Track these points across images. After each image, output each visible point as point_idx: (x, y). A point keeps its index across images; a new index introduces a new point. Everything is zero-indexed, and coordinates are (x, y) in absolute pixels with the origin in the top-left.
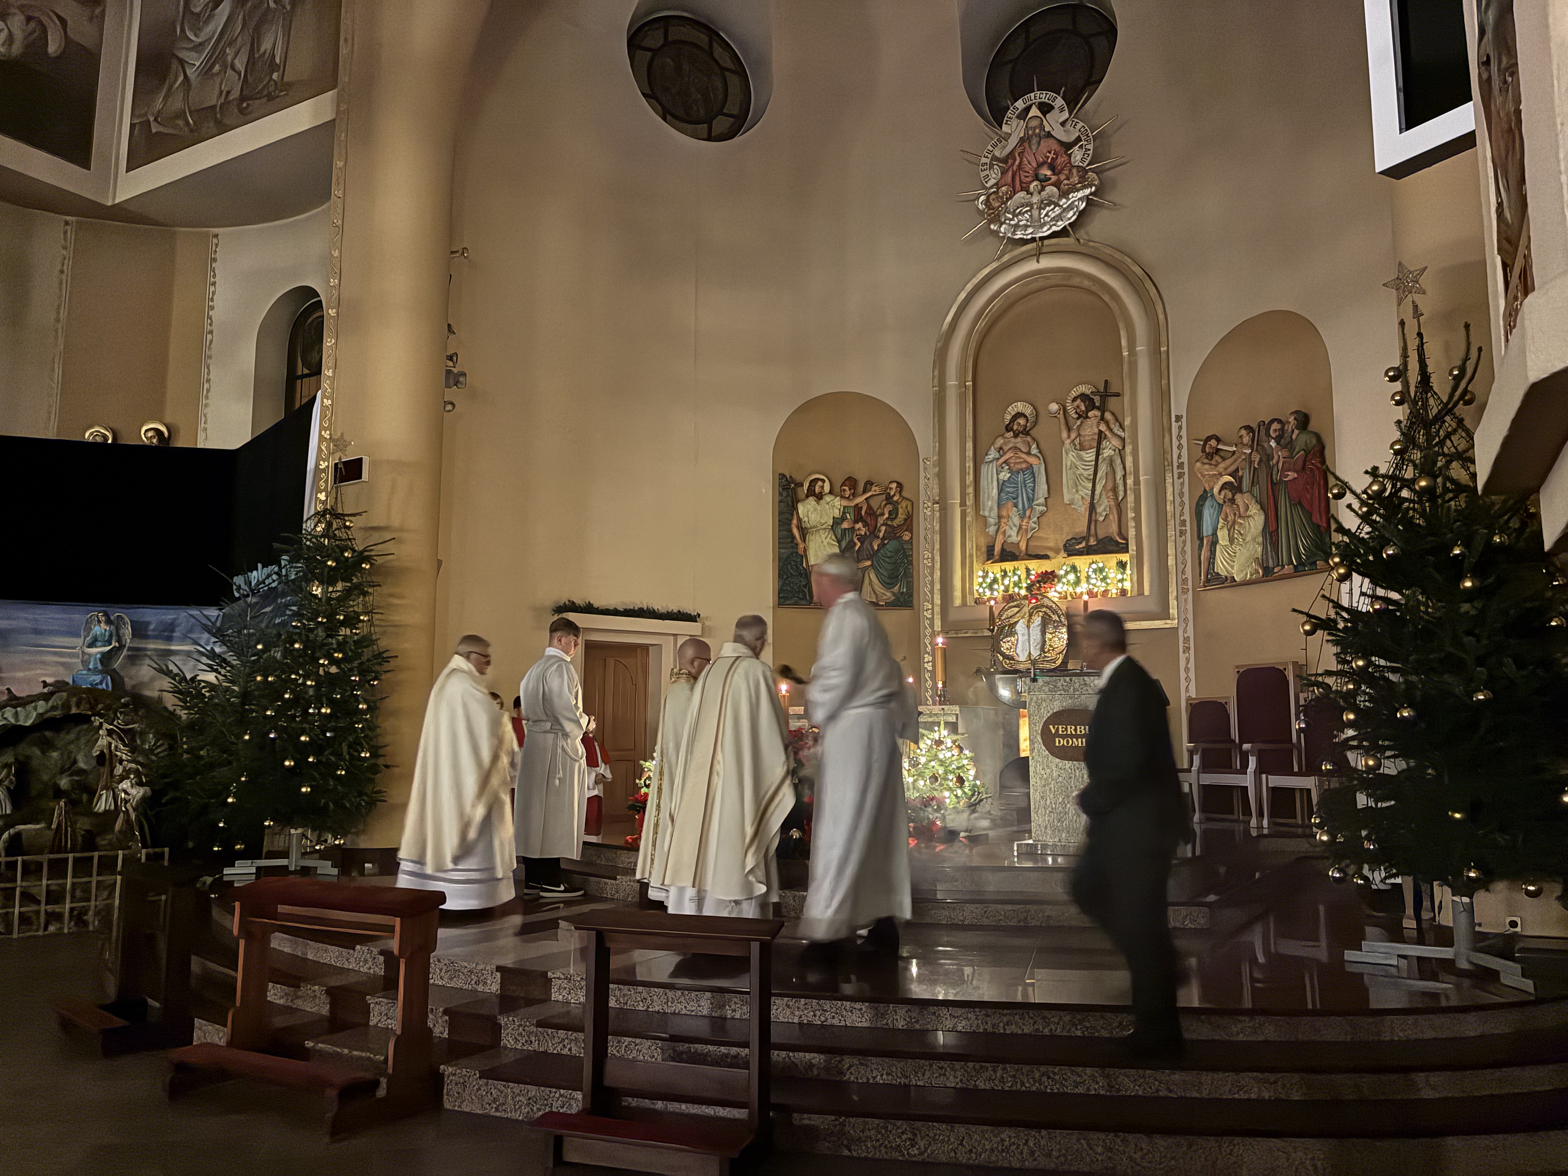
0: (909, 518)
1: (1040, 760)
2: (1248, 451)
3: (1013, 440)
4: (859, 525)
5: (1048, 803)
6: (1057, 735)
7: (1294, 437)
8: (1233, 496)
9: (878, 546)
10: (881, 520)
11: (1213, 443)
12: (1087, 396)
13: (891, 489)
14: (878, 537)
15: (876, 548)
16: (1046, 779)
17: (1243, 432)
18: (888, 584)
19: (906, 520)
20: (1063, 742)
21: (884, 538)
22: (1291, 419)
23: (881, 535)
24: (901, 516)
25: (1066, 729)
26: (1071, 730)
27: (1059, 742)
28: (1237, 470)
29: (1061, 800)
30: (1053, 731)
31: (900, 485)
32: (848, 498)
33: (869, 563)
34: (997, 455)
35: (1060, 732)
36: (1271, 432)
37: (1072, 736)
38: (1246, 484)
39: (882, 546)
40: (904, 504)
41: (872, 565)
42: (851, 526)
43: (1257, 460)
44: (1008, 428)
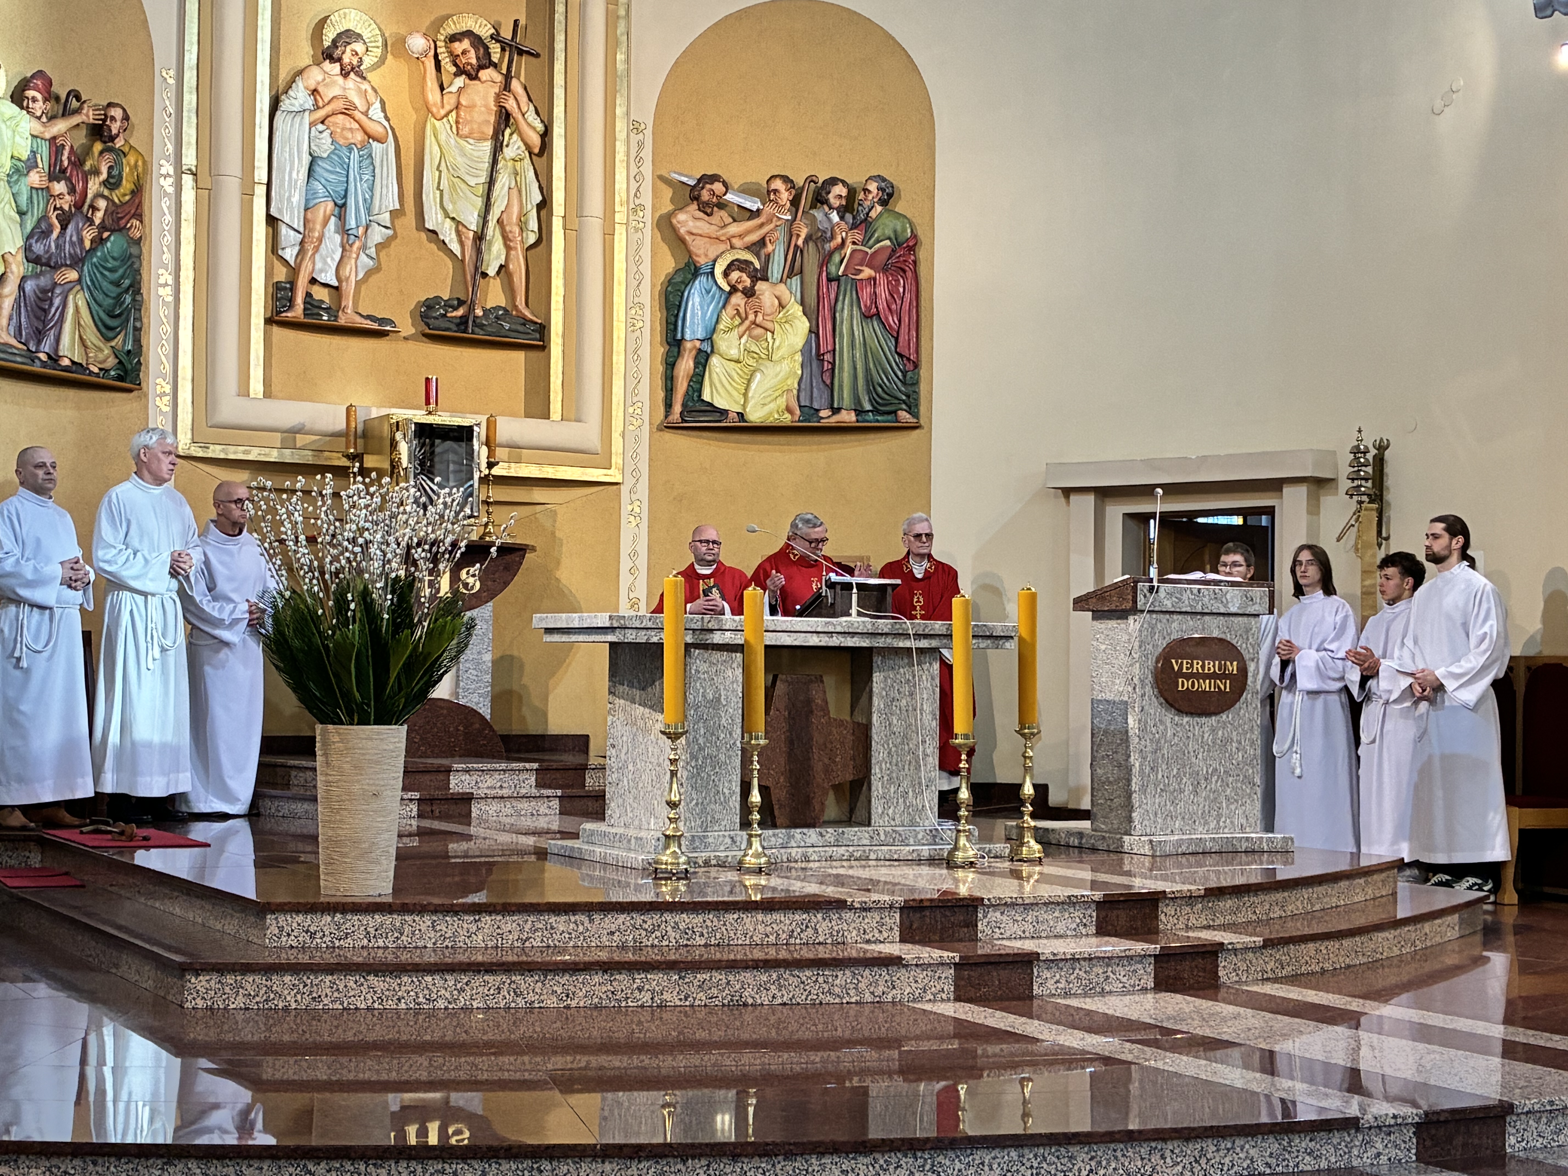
0: (138, 191)
1: (1152, 711)
2: (789, 217)
3: (340, 79)
4: (60, 187)
5: (1160, 776)
6: (1179, 674)
7: (873, 214)
8: (754, 284)
9: (92, 241)
10: (94, 186)
11: (718, 187)
12: (479, 38)
13: (113, 119)
14: (91, 222)
15: (87, 244)
16: (1158, 741)
17: (778, 184)
18: (106, 331)
19: (133, 192)
20: (1188, 684)
21: (103, 227)
22: (873, 187)
23: (98, 217)
24: (127, 185)
25: (1192, 665)
26: (1197, 666)
27: (1184, 685)
28: (762, 243)
29: (1175, 771)
30: (1176, 668)
31: (126, 118)
32: (39, 118)
33: (73, 275)
34: (309, 103)
35: (1184, 670)
36: (831, 197)
37: (1197, 676)
38: (776, 269)
39: (99, 241)
40: (131, 159)
41: (79, 281)
42: (45, 184)
43: (803, 236)
44: (329, 55)
